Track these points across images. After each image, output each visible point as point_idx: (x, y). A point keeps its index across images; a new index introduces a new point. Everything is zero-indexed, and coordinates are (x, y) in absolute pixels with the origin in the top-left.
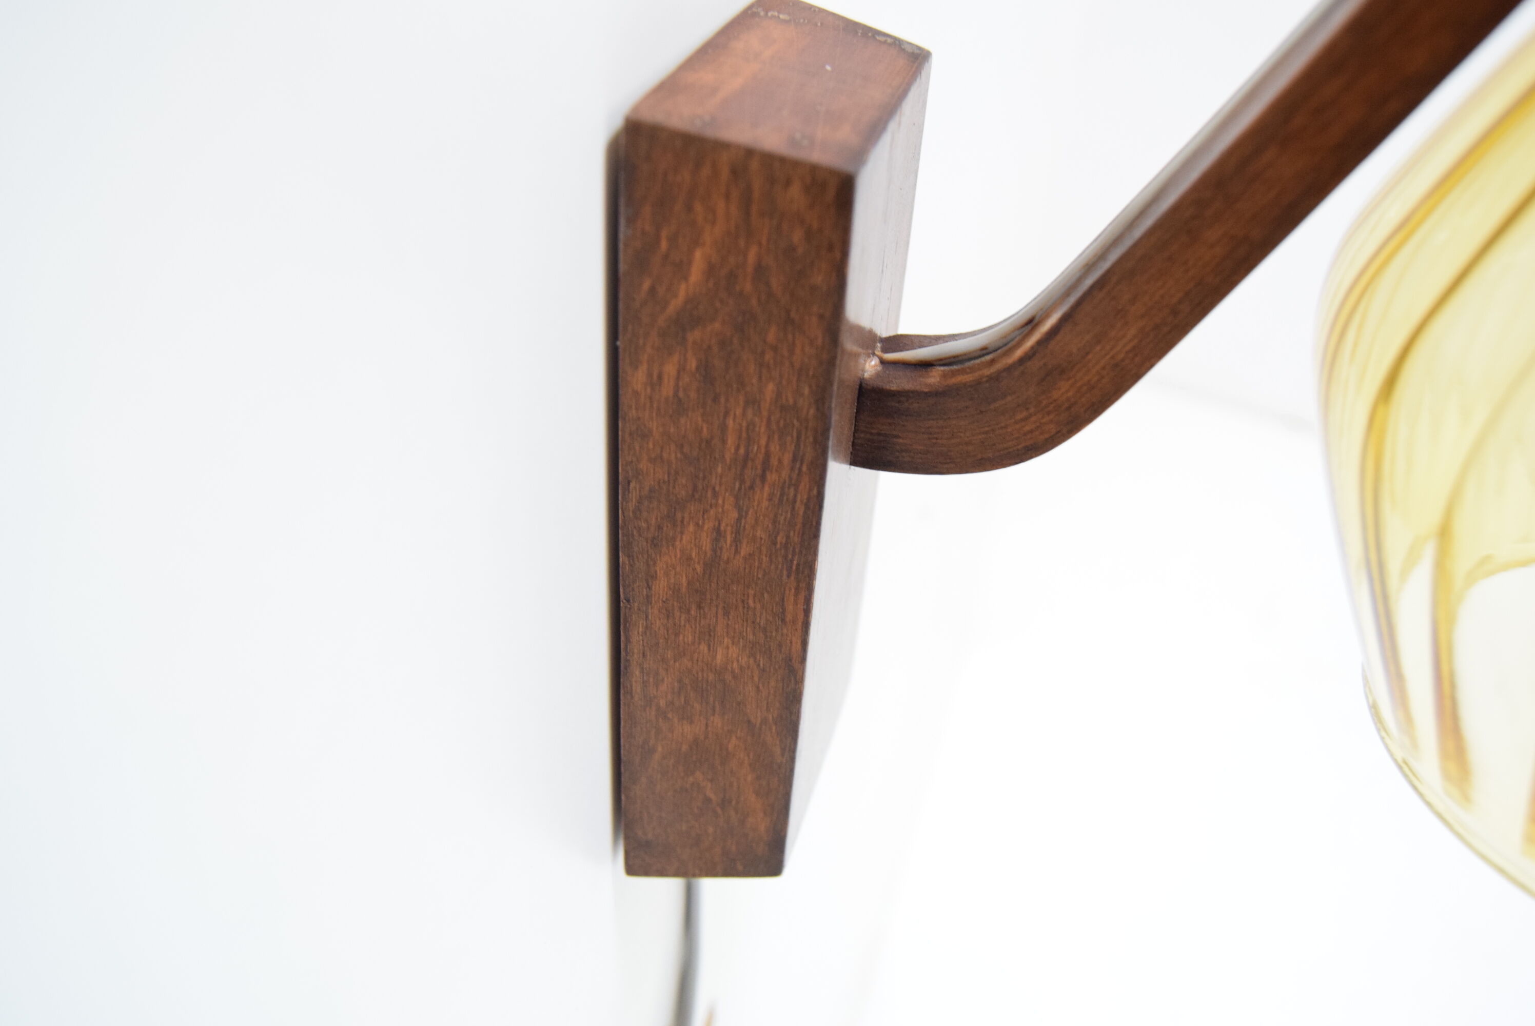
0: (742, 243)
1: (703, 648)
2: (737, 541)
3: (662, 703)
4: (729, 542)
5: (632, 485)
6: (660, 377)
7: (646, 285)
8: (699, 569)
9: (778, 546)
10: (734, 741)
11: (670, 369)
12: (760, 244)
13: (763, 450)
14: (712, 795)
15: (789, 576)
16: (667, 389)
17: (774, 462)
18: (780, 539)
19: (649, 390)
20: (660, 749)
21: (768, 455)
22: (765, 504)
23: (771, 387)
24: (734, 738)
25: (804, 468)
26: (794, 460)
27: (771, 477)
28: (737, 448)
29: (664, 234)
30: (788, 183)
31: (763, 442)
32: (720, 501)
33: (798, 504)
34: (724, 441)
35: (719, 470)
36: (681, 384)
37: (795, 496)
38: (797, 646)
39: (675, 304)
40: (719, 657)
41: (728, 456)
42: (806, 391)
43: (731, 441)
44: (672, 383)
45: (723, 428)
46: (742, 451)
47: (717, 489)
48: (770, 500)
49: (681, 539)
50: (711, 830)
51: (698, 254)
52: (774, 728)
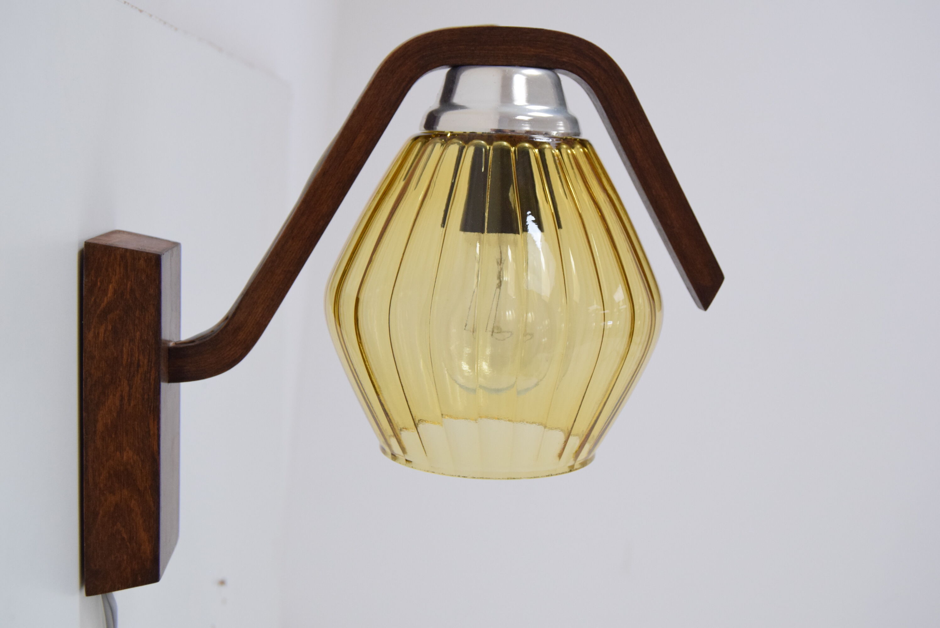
0: (125, 281)
1: (118, 453)
2: (129, 400)
3: (102, 485)
4: (126, 401)
5: (88, 380)
6: (98, 333)
7: (93, 299)
8: (115, 414)
9: (145, 400)
10: (133, 502)
11: (102, 330)
12: (131, 281)
13: (137, 359)
14: (125, 536)
15: (150, 413)
16: (101, 338)
17: (141, 363)
18: (146, 396)
19: (94, 339)
20: (101, 512)
21: (139, 360)
22: (139, 381)
23: (138, 334)
24: (133, 500)
25: (152, 365)
26: (149, 362)
27: (141, 370)
28: (127, 360)
29: (99, 280)
30: (139, 259)
31: (137, 355)
32: (122, 383)
33: (151, 380)
34: (122, 357)
35: (121, 369)
36: (106, 336)
37: (150, 377)
38: (155, 447)
39: (103, 305)
40: (125, 457)
41: (124, 363)
42: (151, 333)
43: (125, 357)
44: (103, 335)
45: (122, 351)
46: (129, 360)
47: (121, 377)
48: (141, 380)
49: (108, 401)
50: (125, 557)
51: (110, 286)
52: (149, 491)
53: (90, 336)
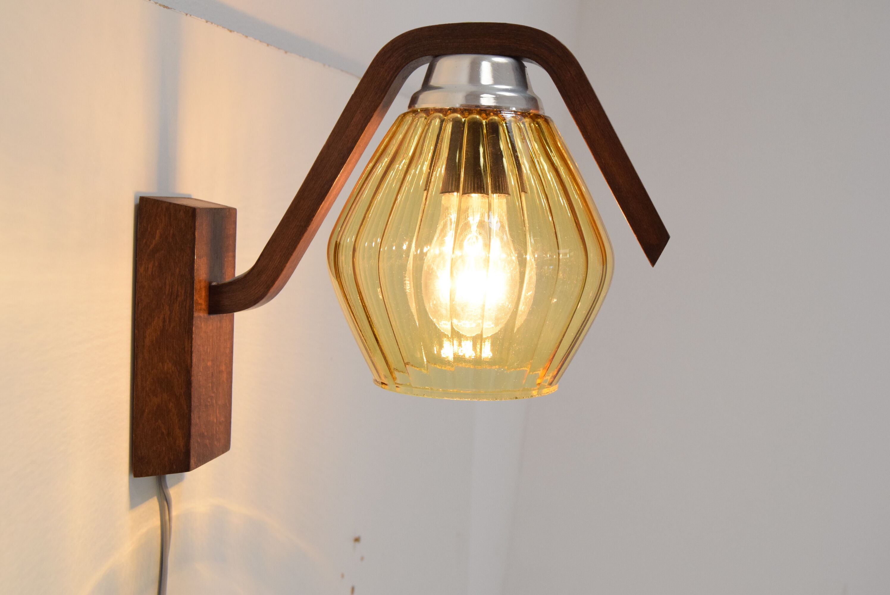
0: (169, 228)
1: (160, 364)
2: (170, 322)
3: (147, 389)
4: (167, 323)
5: (139, 304)
6: (148, 268)
8: (159, 333)
9: (182, 323)
10: (171, 404)
11: (150, 266)
12: (173, 228)
13: (176, 290)
14: (164, 431)
15: (185, 333)
16: (150, 272)
17: (179, 293)
18: (182, 320)
19: (145, 273)
20: (146, 410)
21: (178, 291)
22: (178, 308)
23: (178, 270)
24: (171, 403)
25: (188, 295)
26: (185, 292)
27: (179, 299)
28: (169, 290)
29: (149, 226)
30: (180, 211)
31: (176, 287)
32: (165, 308)
34: (165, 288)
35: (164, 297)
36: (153, 270)
37: (186, 304)
38: (189, 361)
39: (152, 246)
40: (166, 368)
41: (167, 293)
42: (187, 270)
43: (167, 287)
44: (151, 270)
45: (165, 283)
46: (170, 290)
47: (164, 304)
48: (179, 306)
49: (154, 322)
50: (164, 449)
51: (158, 231)
52: (184, 397)
53: (142, 270)
